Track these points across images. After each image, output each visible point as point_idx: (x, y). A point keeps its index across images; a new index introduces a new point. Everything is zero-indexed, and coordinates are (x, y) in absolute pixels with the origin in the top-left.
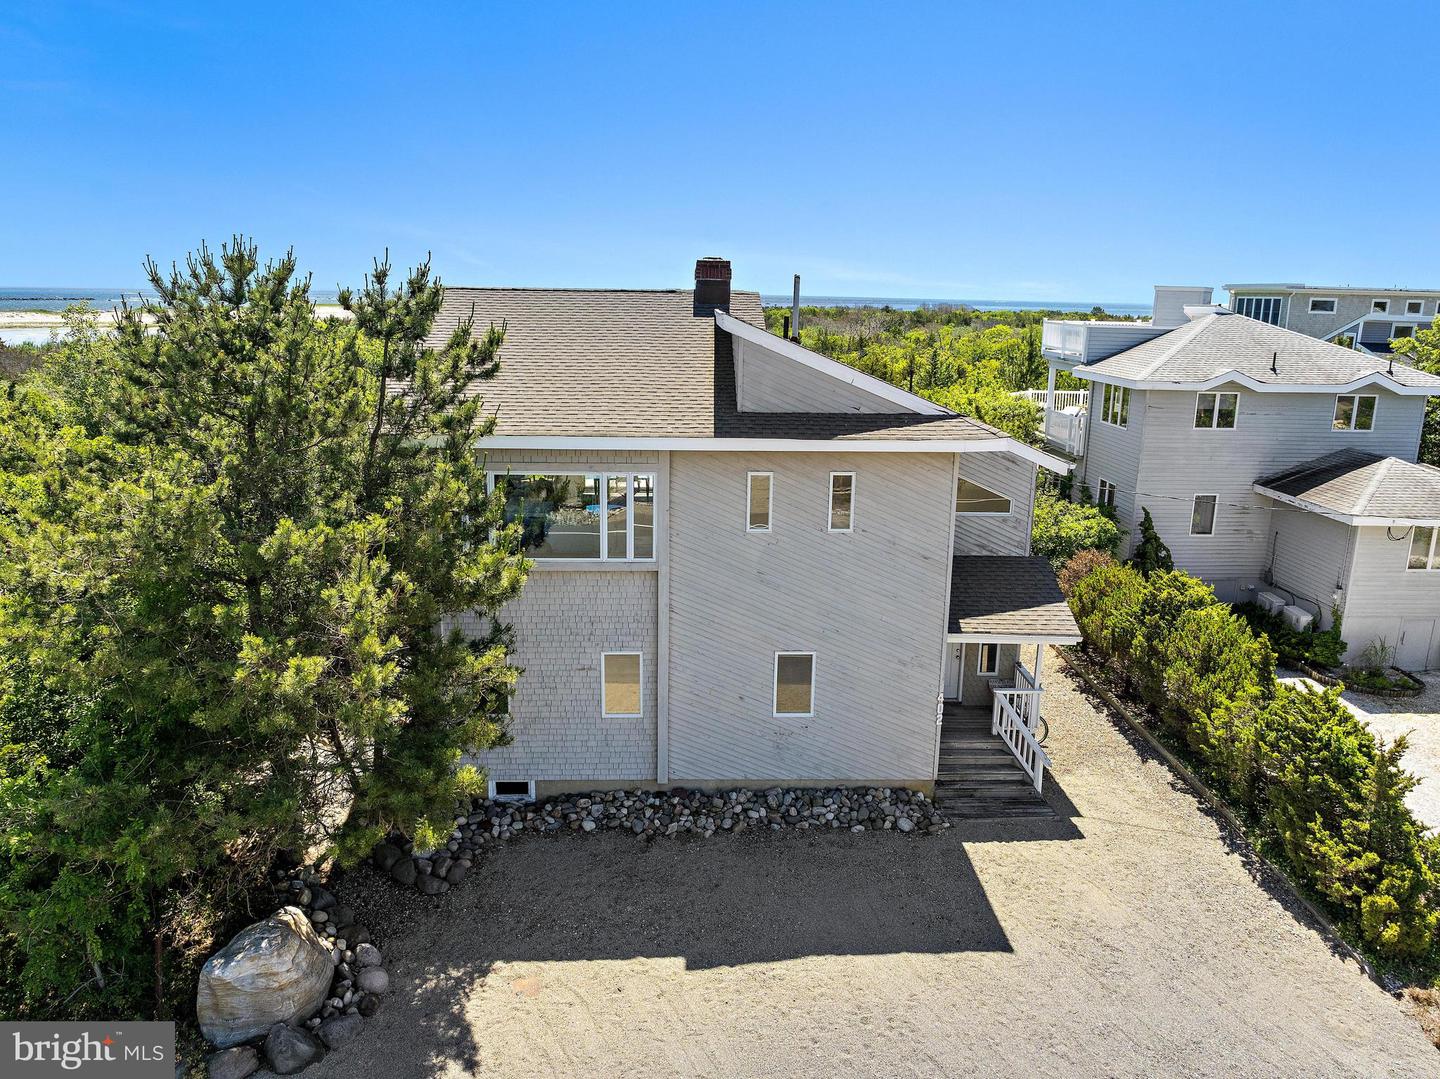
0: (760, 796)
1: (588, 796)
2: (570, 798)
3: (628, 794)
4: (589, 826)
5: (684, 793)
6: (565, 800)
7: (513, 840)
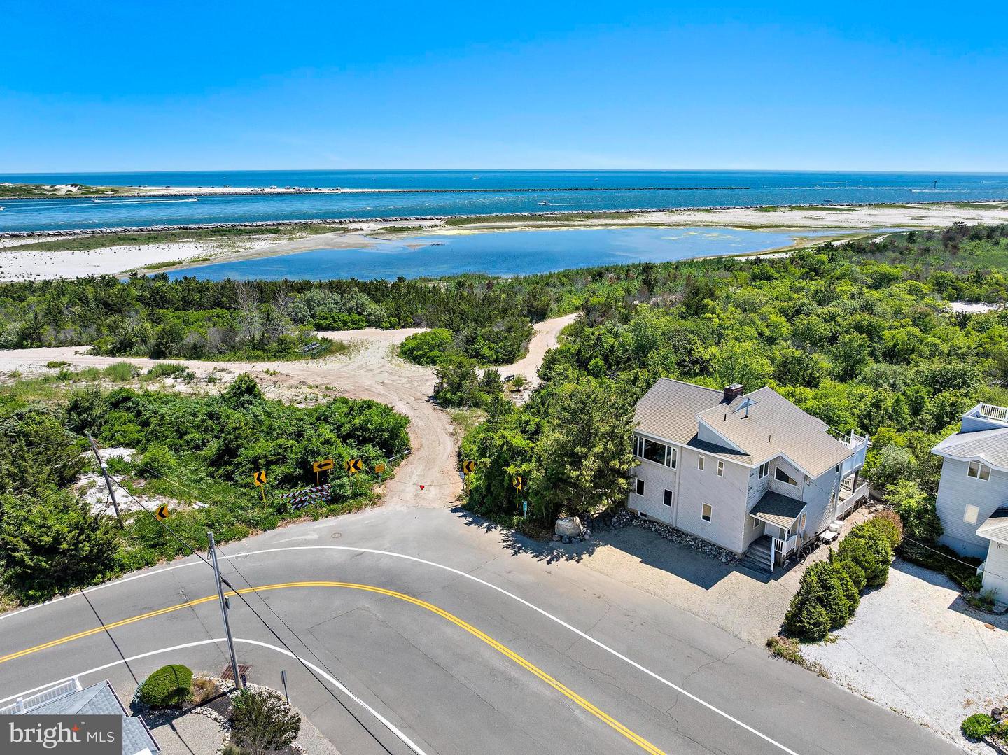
0: (695, 539)
1: (657, 523)
2: (653, 522)
3: (666, 526)
4: (653, 530)
5: (678, 531)
6: (652, 522)
7: (636, 526)
